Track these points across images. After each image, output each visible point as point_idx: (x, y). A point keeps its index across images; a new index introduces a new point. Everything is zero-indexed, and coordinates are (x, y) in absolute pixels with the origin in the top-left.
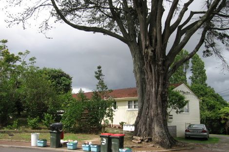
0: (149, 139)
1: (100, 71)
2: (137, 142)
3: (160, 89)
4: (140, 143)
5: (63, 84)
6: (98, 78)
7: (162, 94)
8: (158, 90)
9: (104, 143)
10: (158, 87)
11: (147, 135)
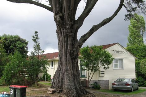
0: (60, 90)
1: (37, 36)
2: (49, 93)
3: (69, 48)
4: (52, 94)
5: (18, 47)
6: (35, 41)
7: (71, 52)
8: (67, 50)
9: (11, 93)
10: (67, 47)
11: (60, 87)
